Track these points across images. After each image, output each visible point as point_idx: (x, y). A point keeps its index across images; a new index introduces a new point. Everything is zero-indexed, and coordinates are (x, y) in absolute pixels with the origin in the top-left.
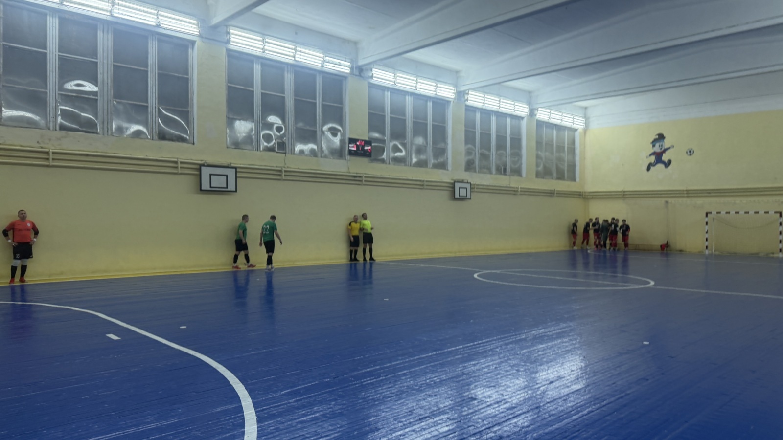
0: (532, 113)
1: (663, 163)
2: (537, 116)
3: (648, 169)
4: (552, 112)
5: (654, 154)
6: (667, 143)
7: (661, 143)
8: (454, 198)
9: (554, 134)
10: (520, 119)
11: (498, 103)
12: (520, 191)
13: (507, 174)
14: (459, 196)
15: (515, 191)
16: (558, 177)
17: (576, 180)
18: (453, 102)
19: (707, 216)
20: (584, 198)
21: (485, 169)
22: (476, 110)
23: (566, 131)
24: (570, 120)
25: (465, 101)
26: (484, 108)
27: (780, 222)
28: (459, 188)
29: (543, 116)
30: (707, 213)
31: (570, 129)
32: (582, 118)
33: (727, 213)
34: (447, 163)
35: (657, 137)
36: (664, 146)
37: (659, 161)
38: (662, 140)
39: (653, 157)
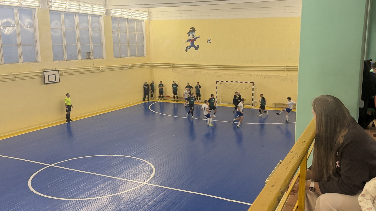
0: (107, 12)
1: (195, 47)
2: (112, 14)
3: (186, 50)
4: (123, 10)
5: (189, 40)
6: (196, 34)
7: (193, 34)
8: (44, 83)
9: (127, 25)
10: (99, 17)
11: (78, 7)
12: (102, 69)
13: (91, 58)
14: (49, 82)
15: (98, 70)
16: (131, 55)
17: (145, 55)
18: (38, 9)
19: (216, 83)
20: (150, 67)
21: (72, 57)
22: (60, 13)
23: (136, 22)
24: (137, 15)
25: (49, 7)
26: (67, 11)
27: (253, 88)
28: (49, 75)
29: (116, 14)
30: (216, 81)
31: (138, 21)
32: (146, 13)
33: (226, 82)
34: (37, 57)
35: (191, 29)
36: (195, 36)
37: (192, 45)
38: (194, 32)
39: (189, 43)
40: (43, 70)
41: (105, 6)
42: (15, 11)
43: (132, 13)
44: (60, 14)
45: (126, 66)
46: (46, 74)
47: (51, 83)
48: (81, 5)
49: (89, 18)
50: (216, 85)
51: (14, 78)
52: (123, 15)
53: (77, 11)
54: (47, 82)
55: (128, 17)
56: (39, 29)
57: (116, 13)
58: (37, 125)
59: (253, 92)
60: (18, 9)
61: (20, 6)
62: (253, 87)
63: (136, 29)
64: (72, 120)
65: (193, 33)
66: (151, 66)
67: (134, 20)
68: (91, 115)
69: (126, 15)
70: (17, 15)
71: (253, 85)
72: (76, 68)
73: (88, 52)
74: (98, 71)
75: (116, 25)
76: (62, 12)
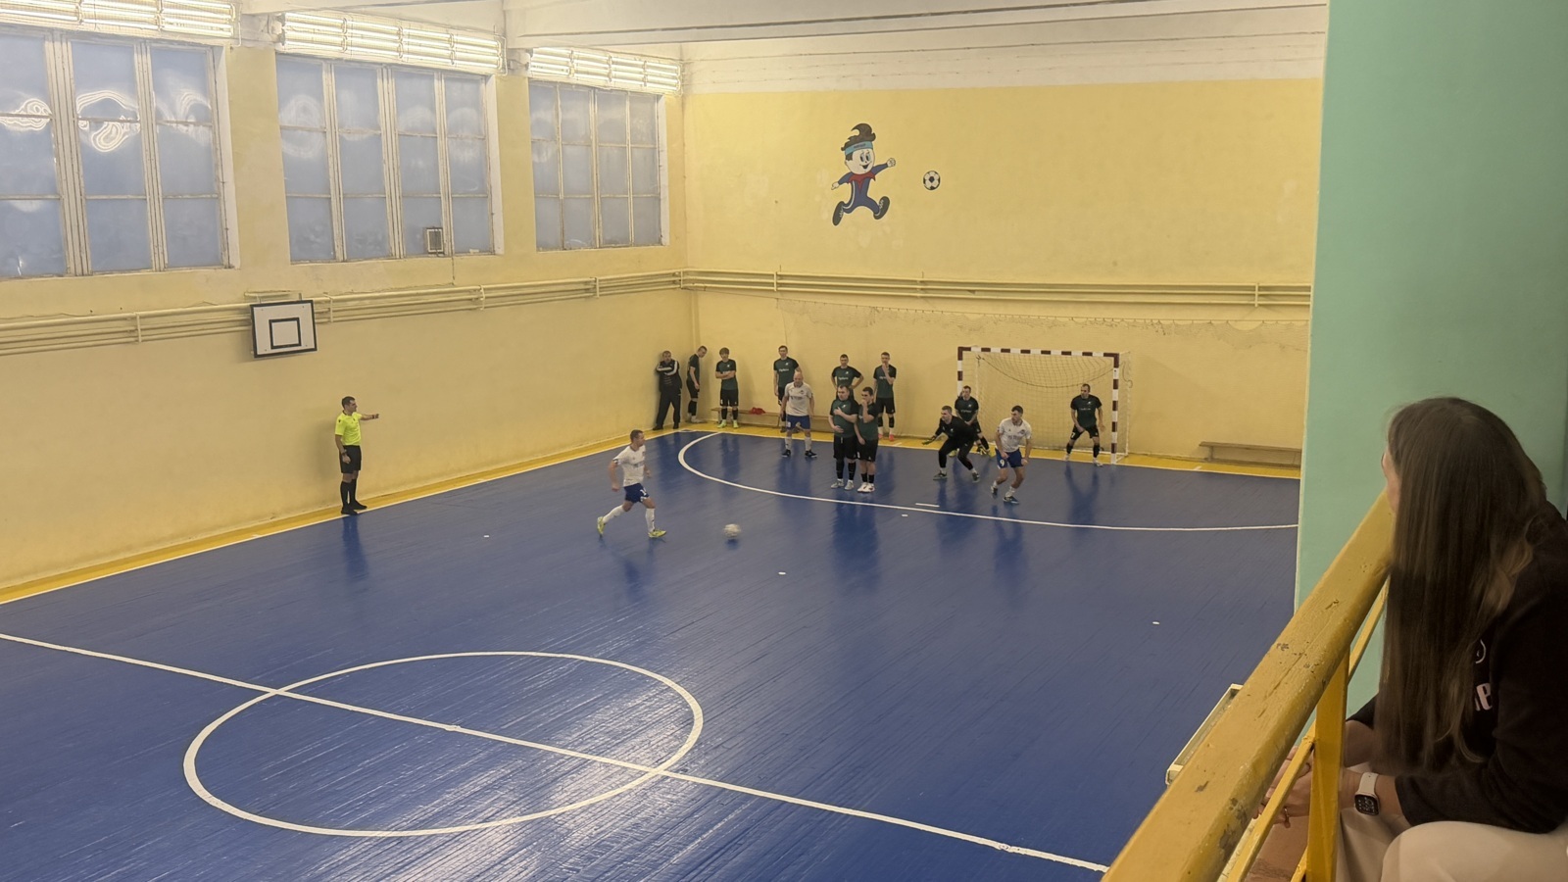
0: (513, 62)
1: (870, 204)
2: (531, 69)
3: (837, 219)
4: (575, 54)
5: (849, 178)
6: (879, 153)
7: (865, 151)
8: (252, 352)
9: (592, 115)
10: (477, 82)
11: (395, 41)
12: (487, 298)
13: (443, 253)
14: (273, 347)
15: (471, 300)
16: (608, 238)
17: (663, 240)
18: (231, 48)
19: (960, 357)
20: (685, 288)
21: (368, 247)
22: (321, 65)
23: (628, 103)
24: (635, 73)
25: (274, 42)
26: (348, 57)
27: (1114, 378)
28: (271, 322)
29: (548, 68)
30: (961, 350)
31: (639, 97)
32: (672, 64)
33: (1003, 351)
34: (226, 246)
35: (857, 133)
36: (872, 159)
37: (861, 198)
38: (867, 143)
39: (847, 187)
40: (247, 298)
41: (503, 36)
42: (137, 58)
43: (613, 66)
44: (318, 70)
45: (586, 283)
46: (262, 316)
47: (279, 352)
48: (405, 31)
49: (439, 86)
50: (960, 366)
51: (131, 331)
52: (576, 75)
53: (388, 57)
54: (263, 347)
55: (598, 81)
56: (232, 132)
57: (547, 64)
58: (220, 527)
59: (1116, 395)
60: (148, 50)
61: (158, 36)
62: (1117, 374)
63: (628, 131)
64: (365, 507)
65: (863, 147)
66: (687, 285)
67: (619, 96)
68: (440, 485)
69: (588, 73)
70: (146, 74)
71: (1116, 365)
72: (383, 291)
73: (434, 228)
74: (473, 303)
75: (546, 116)
76: (326, 59)
